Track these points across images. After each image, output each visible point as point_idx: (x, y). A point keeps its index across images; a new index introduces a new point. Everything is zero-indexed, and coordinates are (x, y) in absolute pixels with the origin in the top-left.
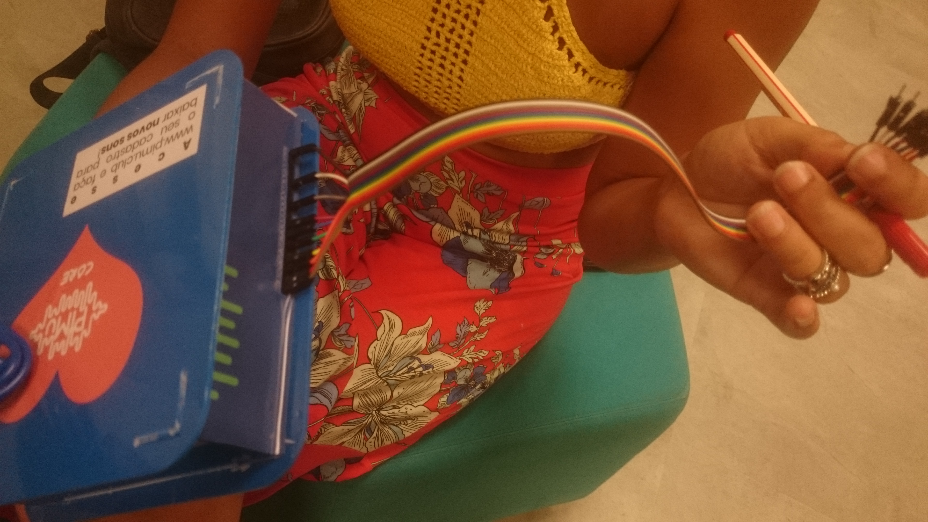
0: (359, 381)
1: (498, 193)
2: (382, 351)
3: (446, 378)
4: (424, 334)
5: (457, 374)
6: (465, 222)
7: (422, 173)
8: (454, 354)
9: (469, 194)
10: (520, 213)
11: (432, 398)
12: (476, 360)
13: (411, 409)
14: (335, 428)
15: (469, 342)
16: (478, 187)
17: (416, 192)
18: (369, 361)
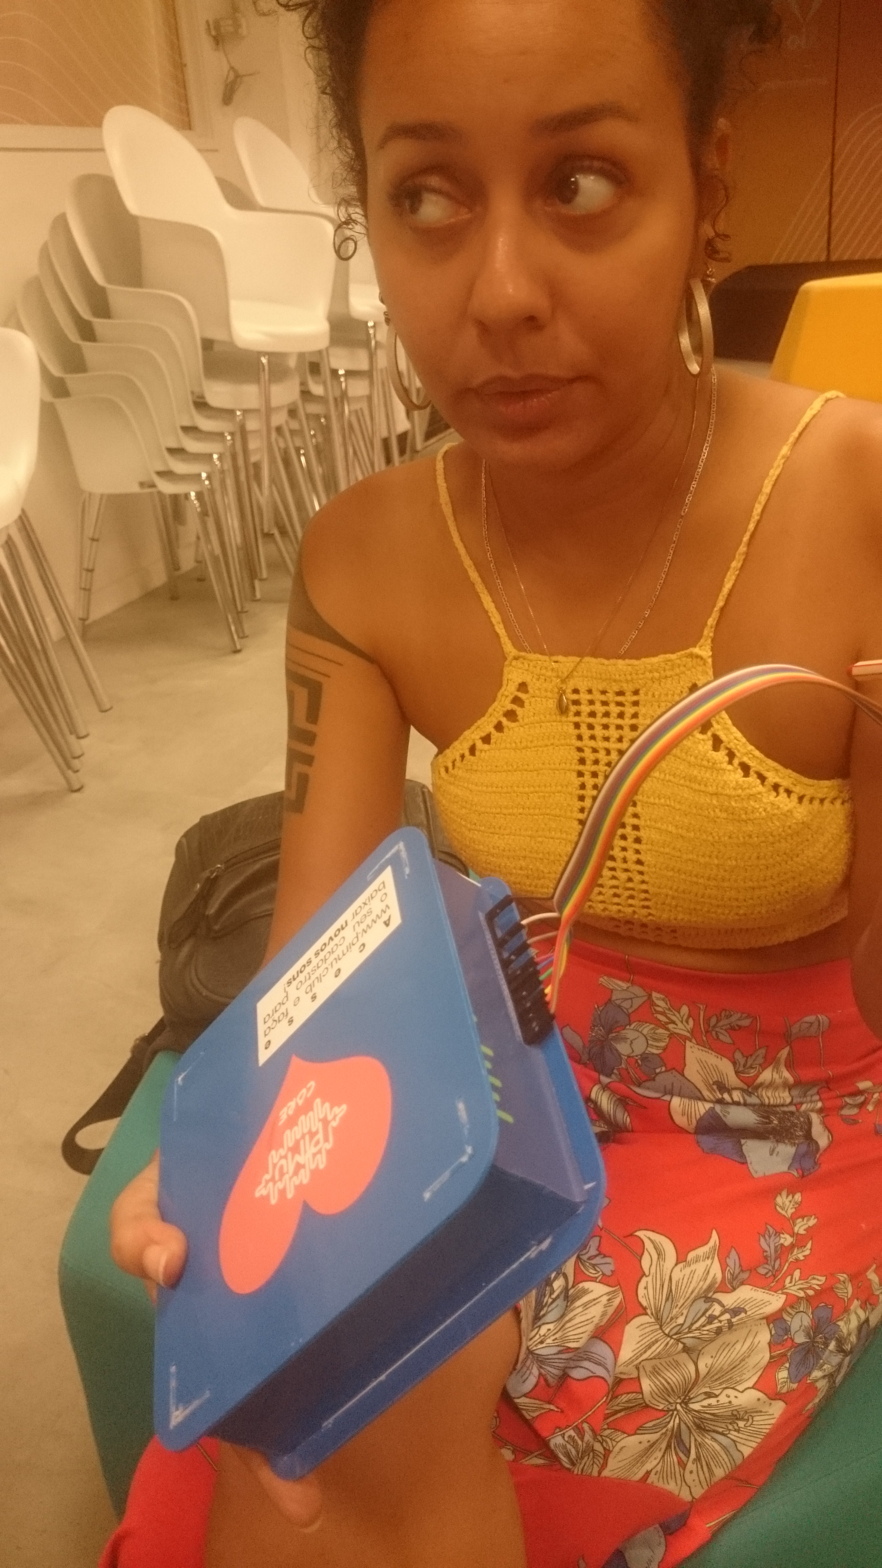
0: (639, 1345)
1: (746, 1022)
2: (658, 1289)
3: (773, 1332)
4: (713, 1258)
5: (789, 1323)
6: (714, 1083)
7: (628, 1027)
8: (771, 1287)
9: (705, 1036)
10: (791, 1047)
11: (763, 1371)
12: (811, 1292)
13: (736, 1397)
14: (627, 1438)
15: (787, 1264)
16: (713, 1021)
17: (629, 1057)
18: (644, 1311)
